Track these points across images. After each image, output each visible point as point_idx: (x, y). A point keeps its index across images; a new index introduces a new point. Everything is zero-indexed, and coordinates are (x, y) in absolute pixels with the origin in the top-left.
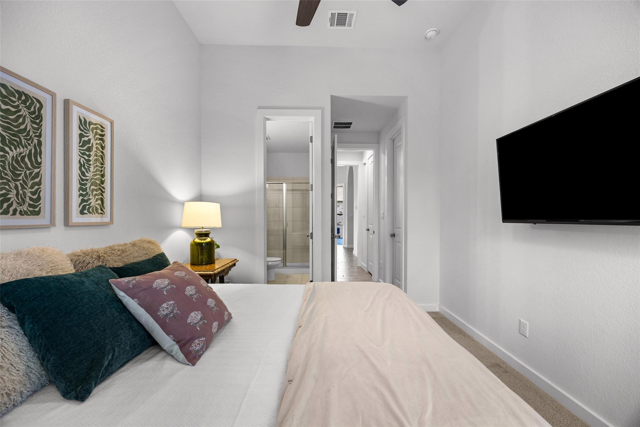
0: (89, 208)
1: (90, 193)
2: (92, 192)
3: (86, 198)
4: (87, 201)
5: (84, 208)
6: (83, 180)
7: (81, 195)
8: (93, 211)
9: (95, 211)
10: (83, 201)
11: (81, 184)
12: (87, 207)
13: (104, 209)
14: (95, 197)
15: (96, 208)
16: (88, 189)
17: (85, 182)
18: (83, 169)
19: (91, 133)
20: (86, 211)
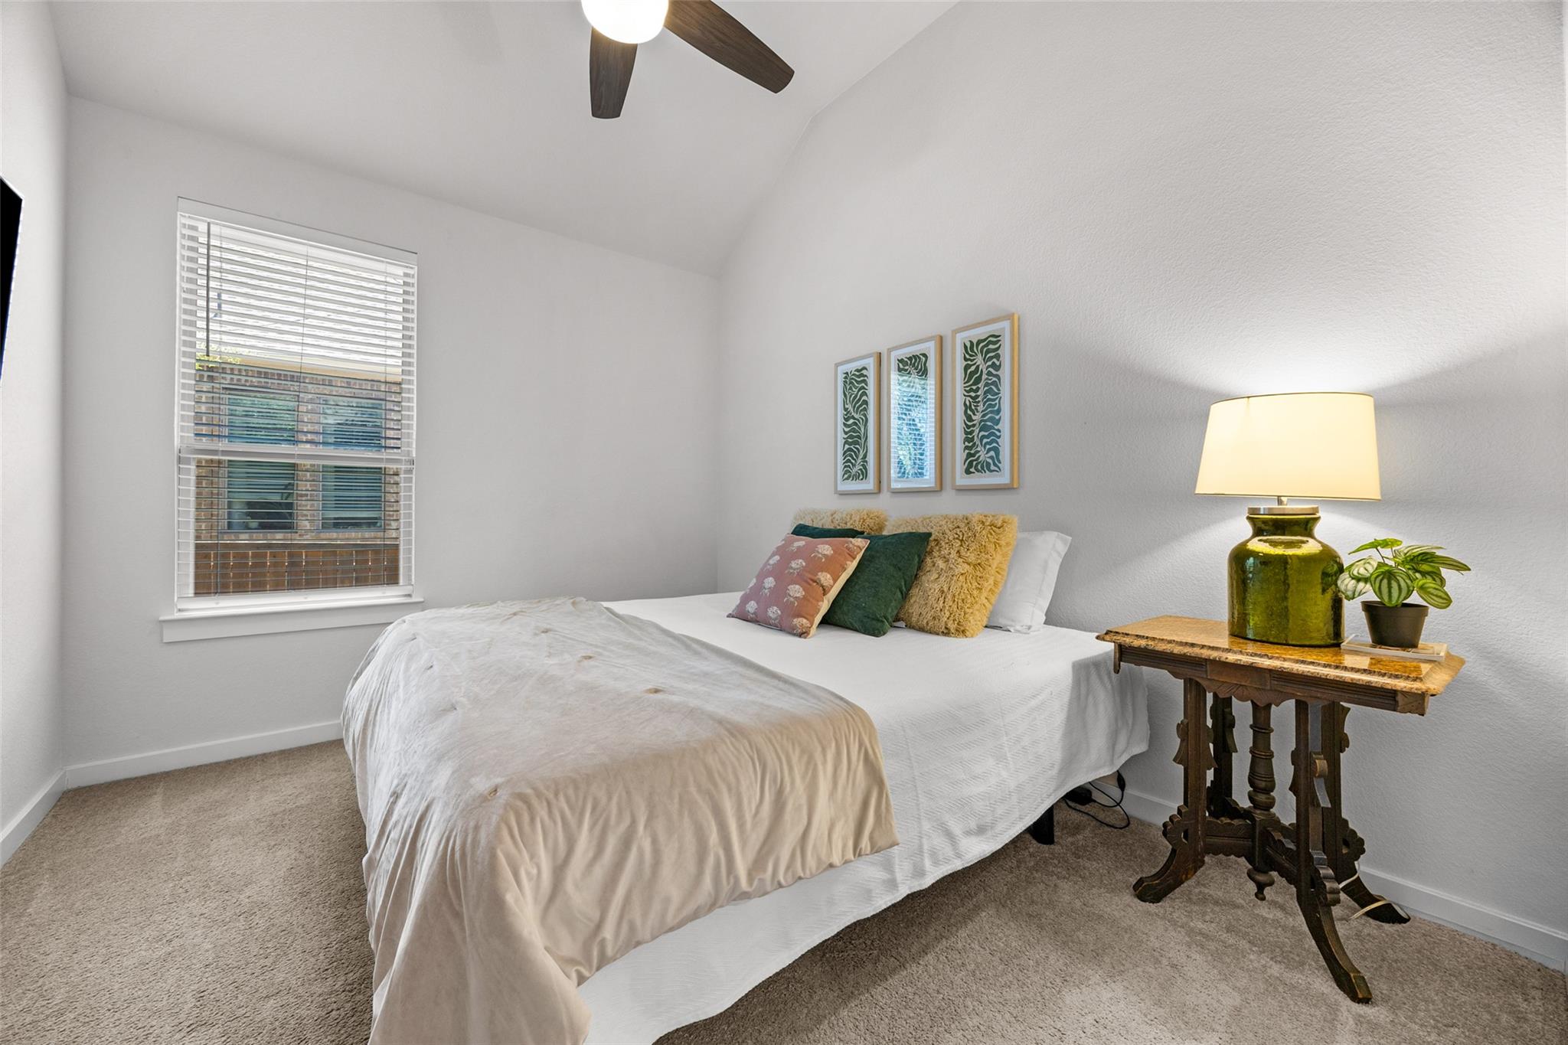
0: (977, 465)
1: (978, 443)
2: (981, 441)
3: (972, 452)
4: (973, 455)
5: (970, 465)
6: (968, 427)
7: (966, 448)
8: (982, 467)
9: (985, 469)
10: (969, 455)
11: (966, 433)
12: (974, 463)
13: (1000, 463)
14: (985, 448)
15: (988, 464)
16: (975, 437)
17: (972, 429)
18: (969, 412)
19: (980, 355)
20: (972, 470)
